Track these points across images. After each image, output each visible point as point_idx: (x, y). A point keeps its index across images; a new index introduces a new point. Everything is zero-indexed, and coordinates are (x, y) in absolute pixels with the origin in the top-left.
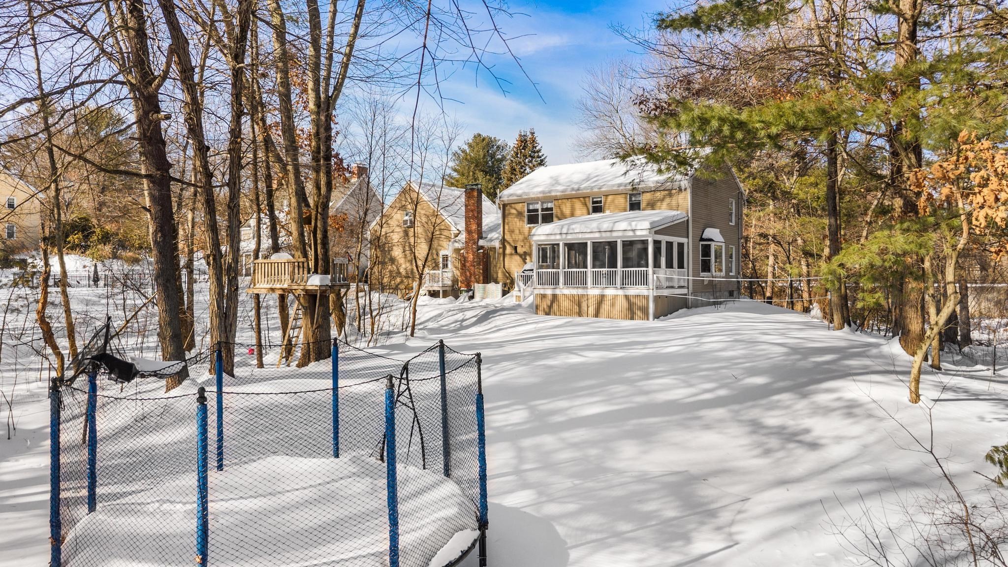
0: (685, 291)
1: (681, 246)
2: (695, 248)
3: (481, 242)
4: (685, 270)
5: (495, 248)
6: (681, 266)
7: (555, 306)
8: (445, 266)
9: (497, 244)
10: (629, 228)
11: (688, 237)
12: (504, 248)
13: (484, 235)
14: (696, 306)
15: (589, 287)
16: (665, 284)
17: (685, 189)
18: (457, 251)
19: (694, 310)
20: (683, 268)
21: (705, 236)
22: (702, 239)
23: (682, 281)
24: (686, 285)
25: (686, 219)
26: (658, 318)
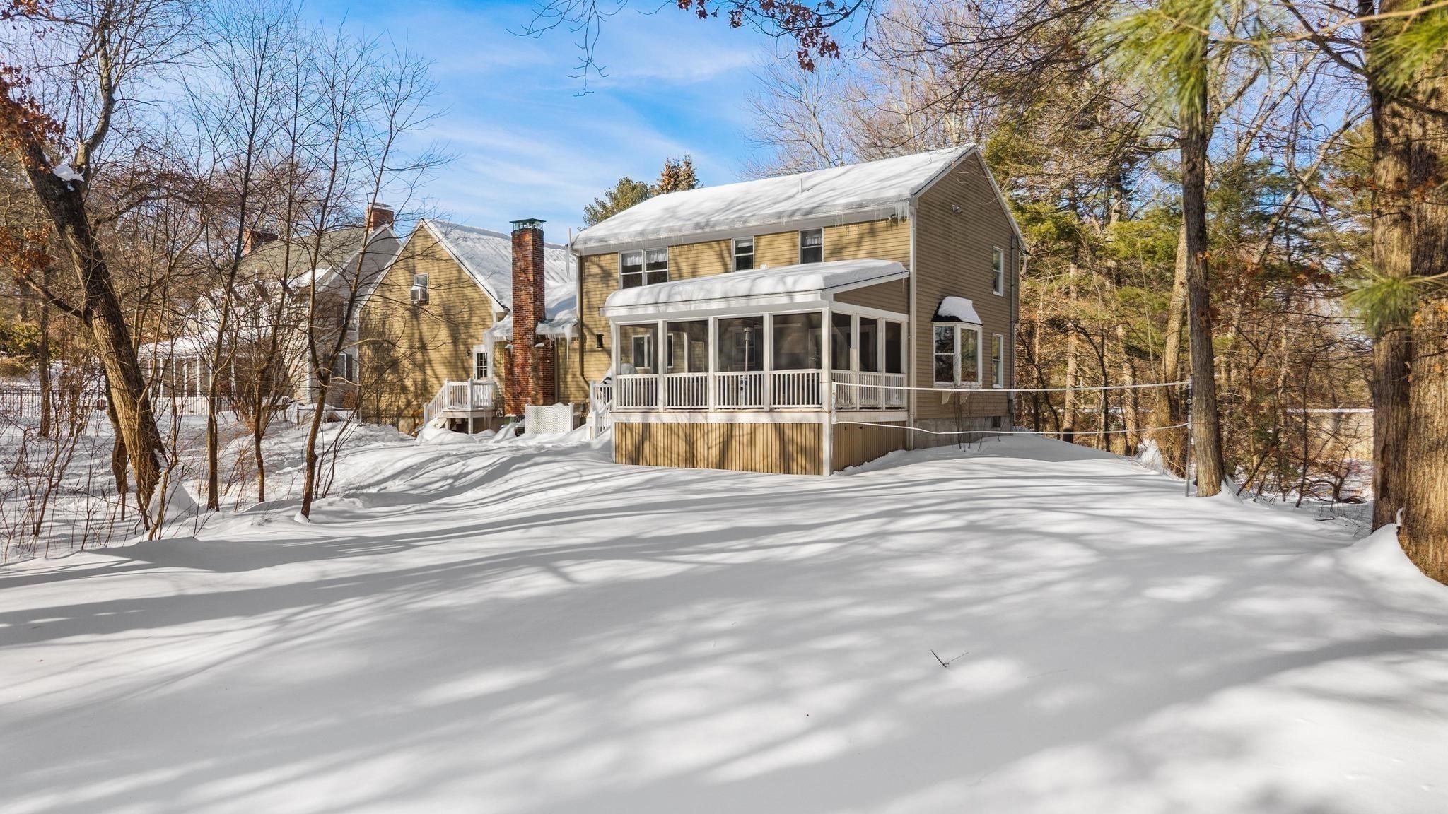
0: (901, 416)
1: (893, 329)
2: (924, 334)
3: (542, 329)
4: (903, 376)
5: (564, 339)
6: (894, 365)
7: (647, 447)
8: (482, 373)
9: (568, 332)
10: (781, 289)
11: (908, 312)
12: (582, 339)
13: (548, 316)
14: (925, 445)
15: (712, 409)
16: (857, 402)
17: (903, 219)
18: (500, 345)
19: (919, 453)
20: (899, 371)
21: (942, 312)
22: (937, 318)
23: (895, 396)
24: (905, 404)
25: (905, 276)
26: (842, 469)
